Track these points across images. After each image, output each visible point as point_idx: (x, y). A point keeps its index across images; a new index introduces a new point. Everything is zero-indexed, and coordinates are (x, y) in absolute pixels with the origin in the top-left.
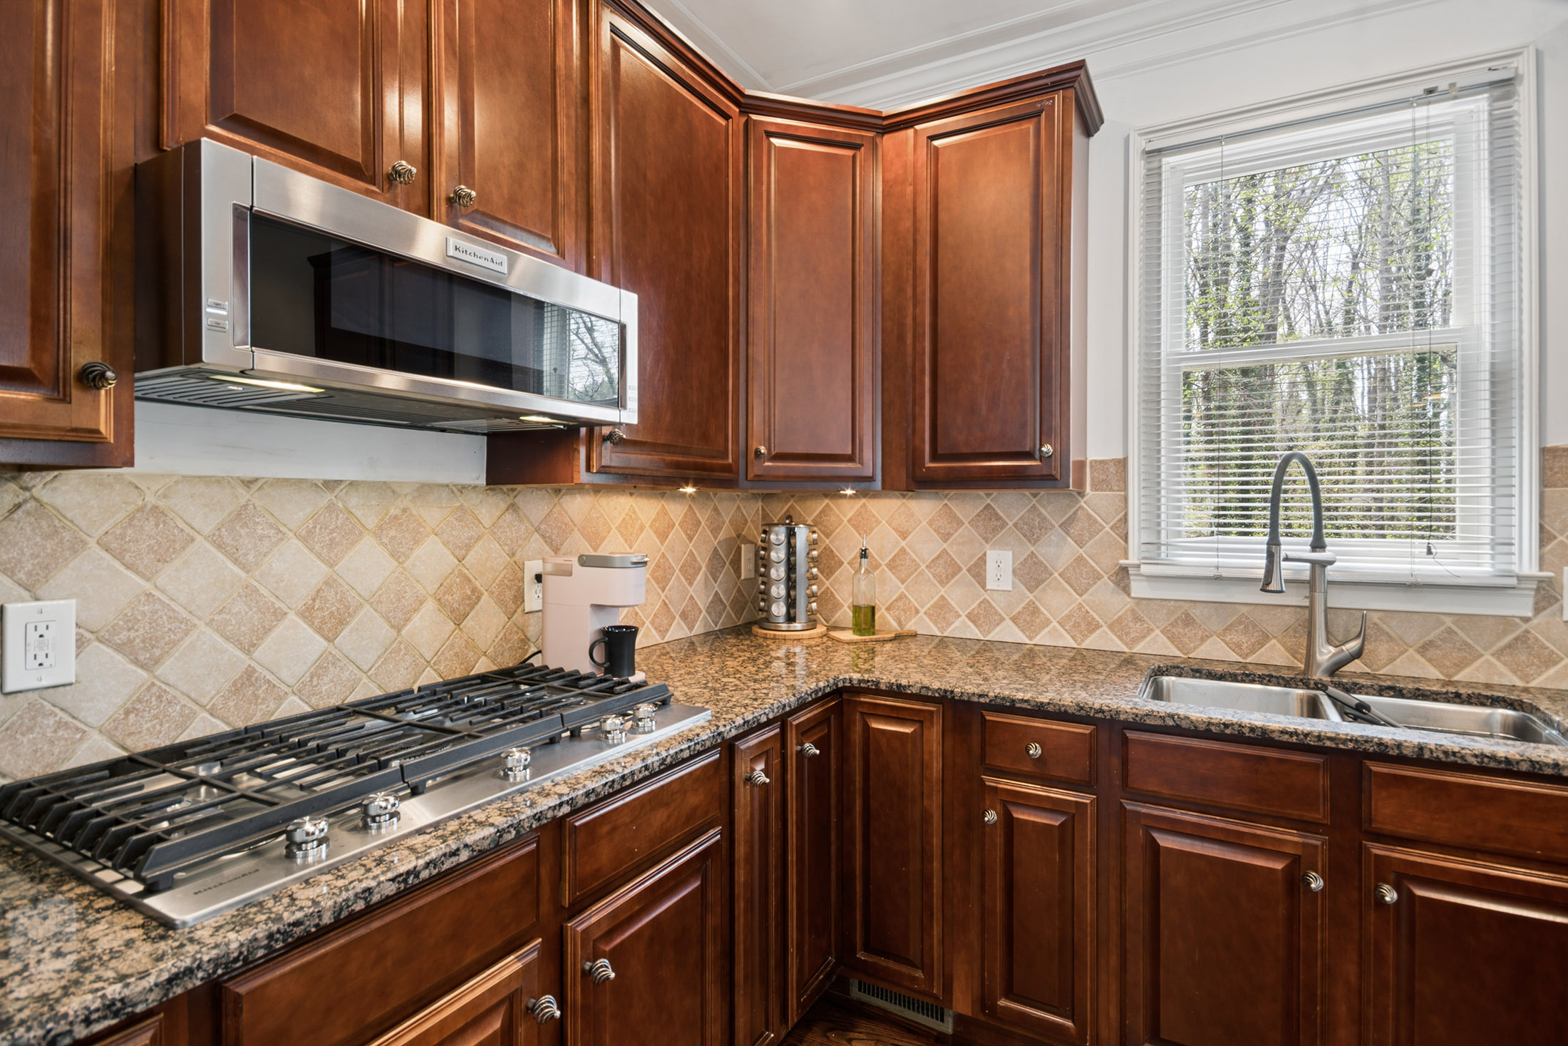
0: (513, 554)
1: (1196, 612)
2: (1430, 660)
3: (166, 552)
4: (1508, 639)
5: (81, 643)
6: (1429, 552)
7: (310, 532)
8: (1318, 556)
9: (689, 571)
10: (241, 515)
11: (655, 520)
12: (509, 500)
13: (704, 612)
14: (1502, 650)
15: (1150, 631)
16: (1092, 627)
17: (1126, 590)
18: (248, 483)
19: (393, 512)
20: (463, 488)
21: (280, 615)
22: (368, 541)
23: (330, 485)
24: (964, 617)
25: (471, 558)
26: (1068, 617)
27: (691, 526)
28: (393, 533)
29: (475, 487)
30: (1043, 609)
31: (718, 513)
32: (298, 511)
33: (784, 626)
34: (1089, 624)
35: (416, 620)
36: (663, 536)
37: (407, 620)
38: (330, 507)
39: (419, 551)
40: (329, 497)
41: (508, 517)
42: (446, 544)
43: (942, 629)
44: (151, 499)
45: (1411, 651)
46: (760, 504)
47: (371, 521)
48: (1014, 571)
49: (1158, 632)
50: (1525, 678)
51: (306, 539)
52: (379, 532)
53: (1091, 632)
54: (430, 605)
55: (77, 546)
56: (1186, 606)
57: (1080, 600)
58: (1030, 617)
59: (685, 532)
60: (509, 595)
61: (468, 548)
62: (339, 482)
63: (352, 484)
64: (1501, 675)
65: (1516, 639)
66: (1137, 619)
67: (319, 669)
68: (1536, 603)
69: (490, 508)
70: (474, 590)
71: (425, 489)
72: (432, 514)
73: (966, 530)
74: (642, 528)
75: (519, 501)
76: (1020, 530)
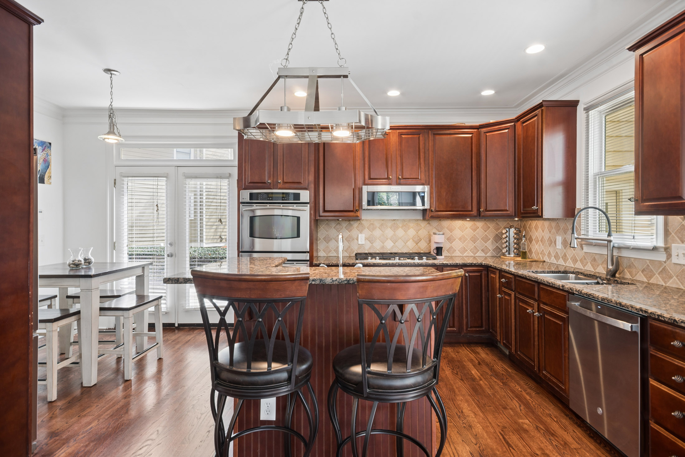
0: (429, 232)
1: (597, 257)
2: (644, 275)
3: (374, 229)
4: (661, 269)
5: (365, 239)
6: (634, 238)
7: (391, 227)
8: (609, 238)
9: (486, 239)
10: (382, 225)
11: (471, 226)
12: (428, 222)
13: (492, 251)
14: (660, 272)
15: (588, 262)
16: (577, 261)
17: (582, 249)
18: (383, 220)
19: (405, 224)
20: (418, 220)
21: (387, 239)
22: (400, 229)
23: (394, 220)
24: (553, 257)
25: (419, 232)
26: (572, 257)
27: (486, 229)
28: (404, 227)
29: (420, 220)
30: (567, 255)
31: (498, 225)
32: (389, 224)
33: (508, 255)
34: (576, 260)
35: (408, 242)
36: (474, 230)
37: (407, 242)
38: (394, 223)
39: (409, 231)
40: (394, 222)
41: (428, 225)
42: (414, 230)
43: (550, 260)
44: (372, 222)
45: (640, 272)
46: (520, 222)
47: (401, 225)
48: (562, 243)
49: (589, 263)
50: (665, 282)
51: (391, 228)
52: (402, 227)
53: (576, 262)
54: (411, 240)
55: (365, 228)
56: (595, 255)
57: (574, 252)
58: (565, 258)
59: (483, 230)
60: (428, 240)
61: (419, 231)
62: (395, 220)
63: (398, 220)
64: (660, 281)
65: (663, 269)
66: (585, 259)
67: (393, 247)
68: (667, 257)
69: (424, 224)
70: (420, 238)
71: (410, 220)
72: (411, 225)
73: (554, 230)
74: (467, 228)
75: (430, 222)
76: (563, 230)
